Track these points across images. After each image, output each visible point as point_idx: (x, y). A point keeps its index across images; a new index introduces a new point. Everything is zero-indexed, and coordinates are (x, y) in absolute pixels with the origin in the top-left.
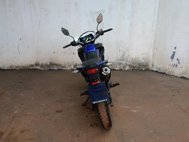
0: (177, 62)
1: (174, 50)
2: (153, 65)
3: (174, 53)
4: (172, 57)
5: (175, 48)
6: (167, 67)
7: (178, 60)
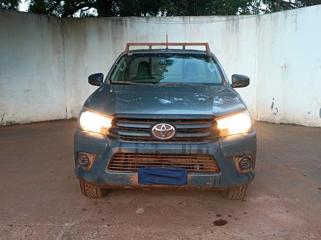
0: (276, 111)
1: (273, 101)
2: (257, 116)
3: (273, 103)
4: (272, 107)
5: (274, 99)
6: (269, 116)
7: (276, 109)
